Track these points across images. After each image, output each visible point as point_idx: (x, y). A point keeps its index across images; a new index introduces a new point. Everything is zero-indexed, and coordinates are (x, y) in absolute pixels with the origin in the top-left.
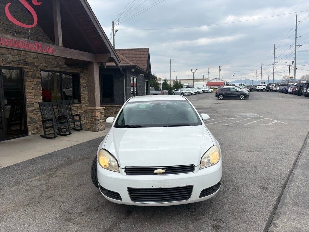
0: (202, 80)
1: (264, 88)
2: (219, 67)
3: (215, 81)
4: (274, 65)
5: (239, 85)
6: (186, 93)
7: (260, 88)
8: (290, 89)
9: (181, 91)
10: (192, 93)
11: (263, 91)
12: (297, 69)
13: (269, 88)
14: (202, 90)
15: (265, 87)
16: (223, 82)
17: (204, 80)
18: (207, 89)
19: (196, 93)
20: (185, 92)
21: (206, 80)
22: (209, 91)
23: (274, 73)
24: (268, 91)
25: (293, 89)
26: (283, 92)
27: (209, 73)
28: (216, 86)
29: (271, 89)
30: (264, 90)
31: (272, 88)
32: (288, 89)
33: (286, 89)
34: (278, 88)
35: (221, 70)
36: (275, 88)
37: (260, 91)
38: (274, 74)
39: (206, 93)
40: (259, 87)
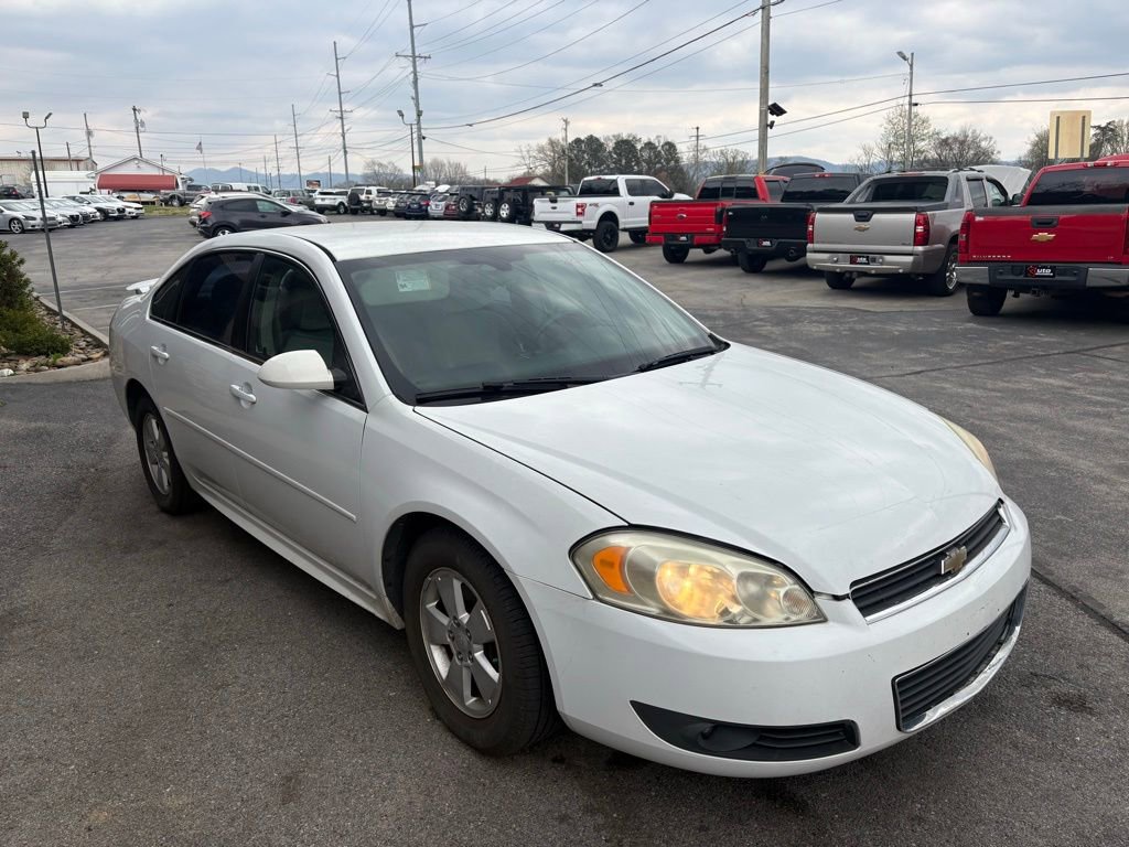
0: (62, 165)
1: (341, 203)
2: (135, 110)
3: (130, 170)
4: (342, 118)
5: (249, 187)
6: (34, 219)
7: (327, 202)
8: (433, 207)
9: (6, 212)
10: (60, 219)
11: (339, 213)
12: (424, 138)
13: (359, 202)
14: (99, 210)
15: (344, 199)
16: (166, 174)
17: (74, 165)
18: (120, 204)
19: (72, 218)
20: (27, 218)
21: (82, 165)
22: (126, 213)
23: (345, 148)
24: (354, 212)
25: (447, 207)
26: (408, 218)
27: (89, 133)
28: (142, 191)
29: (365, 205)
30: (342, 210)
31: (370, 202)
32: (428, 205)
33: (421, 206)
34: (390, 203)
35: (143, 124)
36: (380, 201)
37: (326, 212)
38: (346, 152)
39: (116, 219)
40: (323, 199)
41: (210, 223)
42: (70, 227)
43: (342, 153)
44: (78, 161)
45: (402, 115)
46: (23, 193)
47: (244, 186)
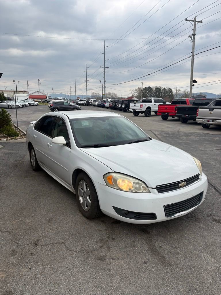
0: (21, 92)
1: (85, 103)
2: (39, 80)
3: (37, 94)
4: (86, 82)
5: (63, 99)
6: (14, 105)
7: (81, 103)
8: (107, 104)
9: (8, 103)
10: (20, 105)
11: (84, 105)
12: (106, 87)
13: (89, 103)
14: (29, 103)
15: (85, 102)
16: (45, 95)
17: (24, 93)
18: (33, 102)
19: (23, 105)
20: (12, 105)
21: (26, 93)
22: (35, 104)
23: (87, 89)
24: (88, 105)
25: (110, 105)
26: (100, 107)
27: (28, 85)
28: (39, 99)
29: (90, 103)
30: (85, 105)
31: (92, 103)
32: (105, 104)
33: (103, 104)
34: (96, 103)
35: (40, 83)
36: (94, 103)
37: (81, 105)
38: (87, 90)
39: (32, 106)
40: (80, 102)
41: (53, 107)
42: (22, 107)
43: (86, 90)
44: (25, 92)
45: (101, 82)
46: (12, 99)
47: (62, 98)
